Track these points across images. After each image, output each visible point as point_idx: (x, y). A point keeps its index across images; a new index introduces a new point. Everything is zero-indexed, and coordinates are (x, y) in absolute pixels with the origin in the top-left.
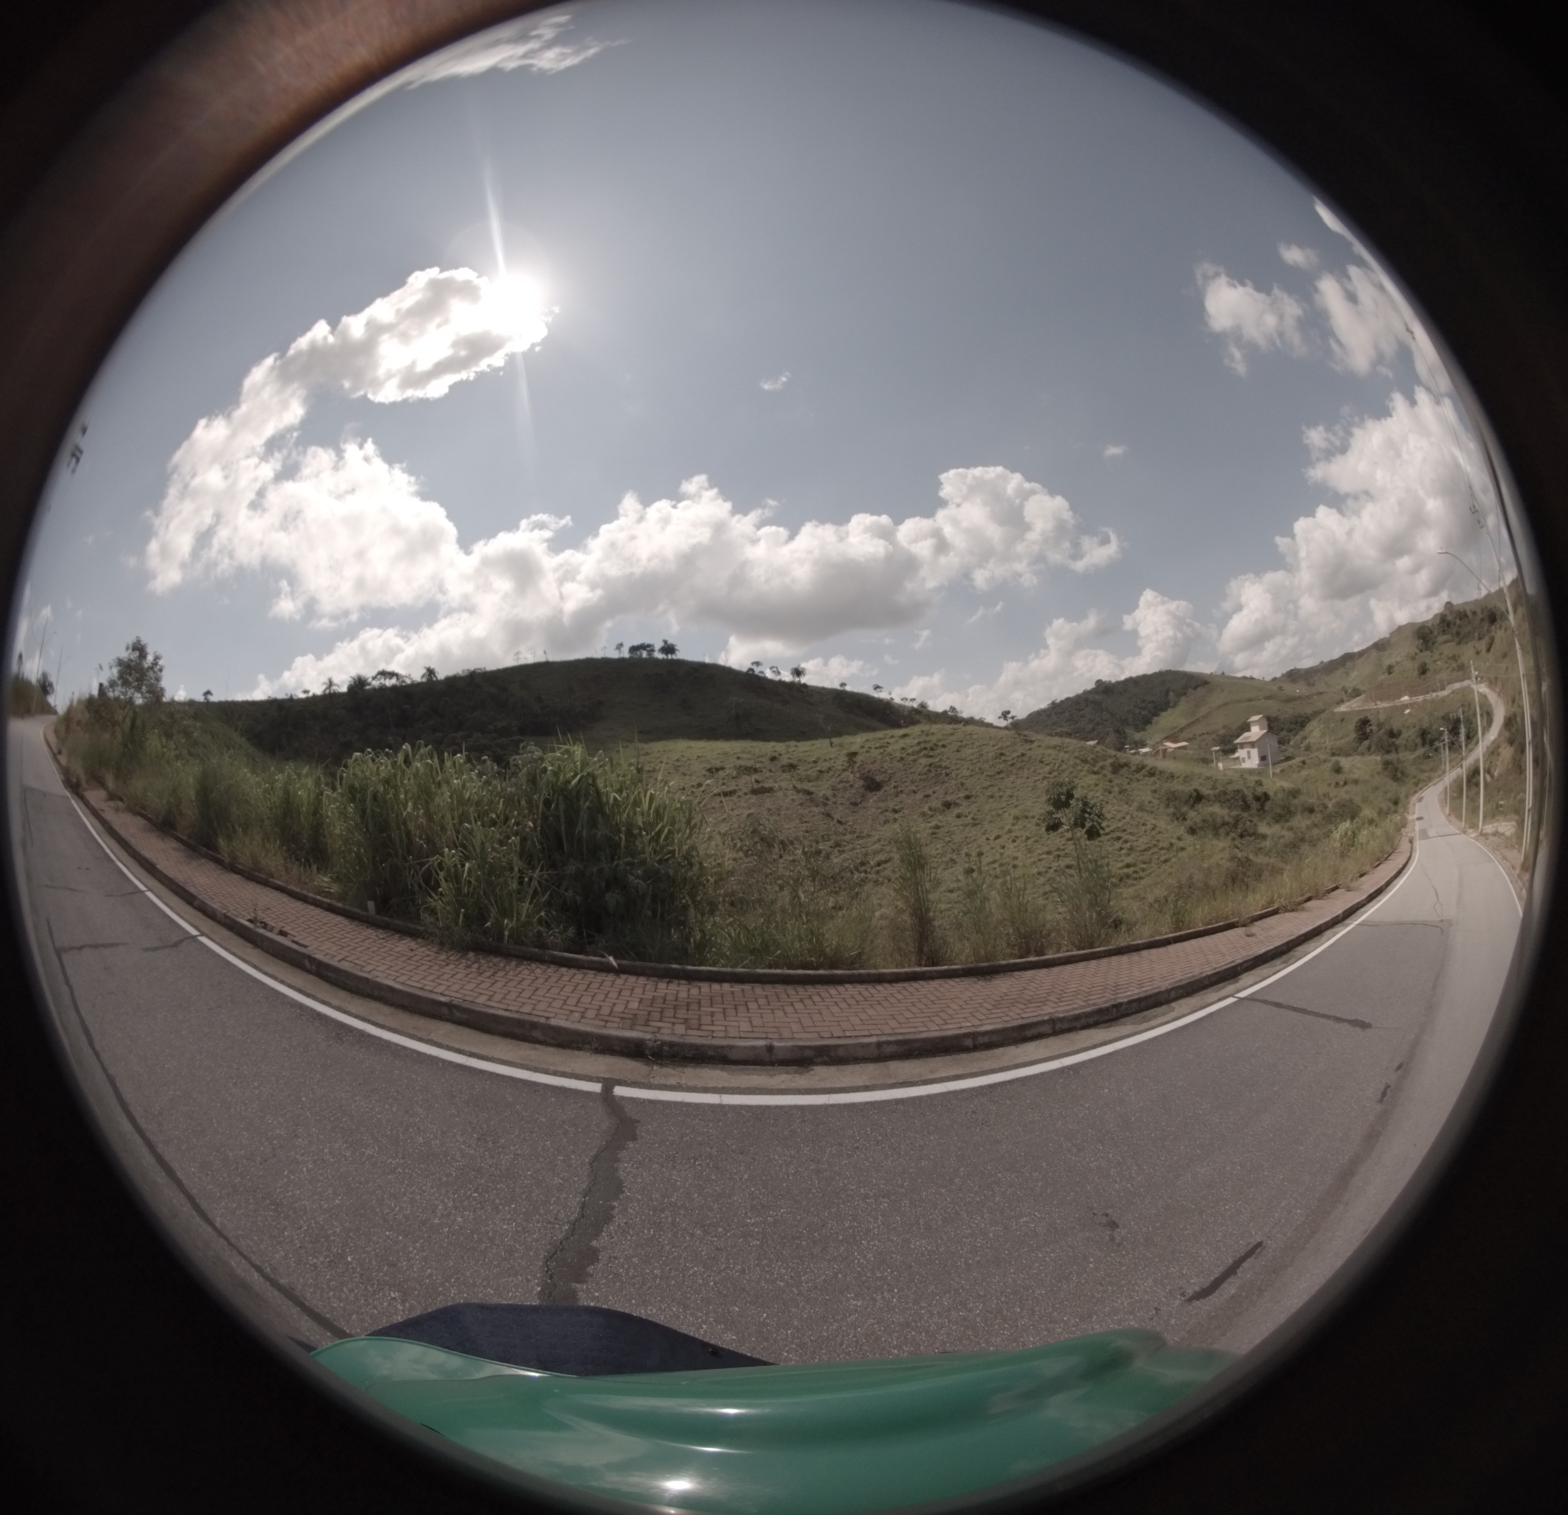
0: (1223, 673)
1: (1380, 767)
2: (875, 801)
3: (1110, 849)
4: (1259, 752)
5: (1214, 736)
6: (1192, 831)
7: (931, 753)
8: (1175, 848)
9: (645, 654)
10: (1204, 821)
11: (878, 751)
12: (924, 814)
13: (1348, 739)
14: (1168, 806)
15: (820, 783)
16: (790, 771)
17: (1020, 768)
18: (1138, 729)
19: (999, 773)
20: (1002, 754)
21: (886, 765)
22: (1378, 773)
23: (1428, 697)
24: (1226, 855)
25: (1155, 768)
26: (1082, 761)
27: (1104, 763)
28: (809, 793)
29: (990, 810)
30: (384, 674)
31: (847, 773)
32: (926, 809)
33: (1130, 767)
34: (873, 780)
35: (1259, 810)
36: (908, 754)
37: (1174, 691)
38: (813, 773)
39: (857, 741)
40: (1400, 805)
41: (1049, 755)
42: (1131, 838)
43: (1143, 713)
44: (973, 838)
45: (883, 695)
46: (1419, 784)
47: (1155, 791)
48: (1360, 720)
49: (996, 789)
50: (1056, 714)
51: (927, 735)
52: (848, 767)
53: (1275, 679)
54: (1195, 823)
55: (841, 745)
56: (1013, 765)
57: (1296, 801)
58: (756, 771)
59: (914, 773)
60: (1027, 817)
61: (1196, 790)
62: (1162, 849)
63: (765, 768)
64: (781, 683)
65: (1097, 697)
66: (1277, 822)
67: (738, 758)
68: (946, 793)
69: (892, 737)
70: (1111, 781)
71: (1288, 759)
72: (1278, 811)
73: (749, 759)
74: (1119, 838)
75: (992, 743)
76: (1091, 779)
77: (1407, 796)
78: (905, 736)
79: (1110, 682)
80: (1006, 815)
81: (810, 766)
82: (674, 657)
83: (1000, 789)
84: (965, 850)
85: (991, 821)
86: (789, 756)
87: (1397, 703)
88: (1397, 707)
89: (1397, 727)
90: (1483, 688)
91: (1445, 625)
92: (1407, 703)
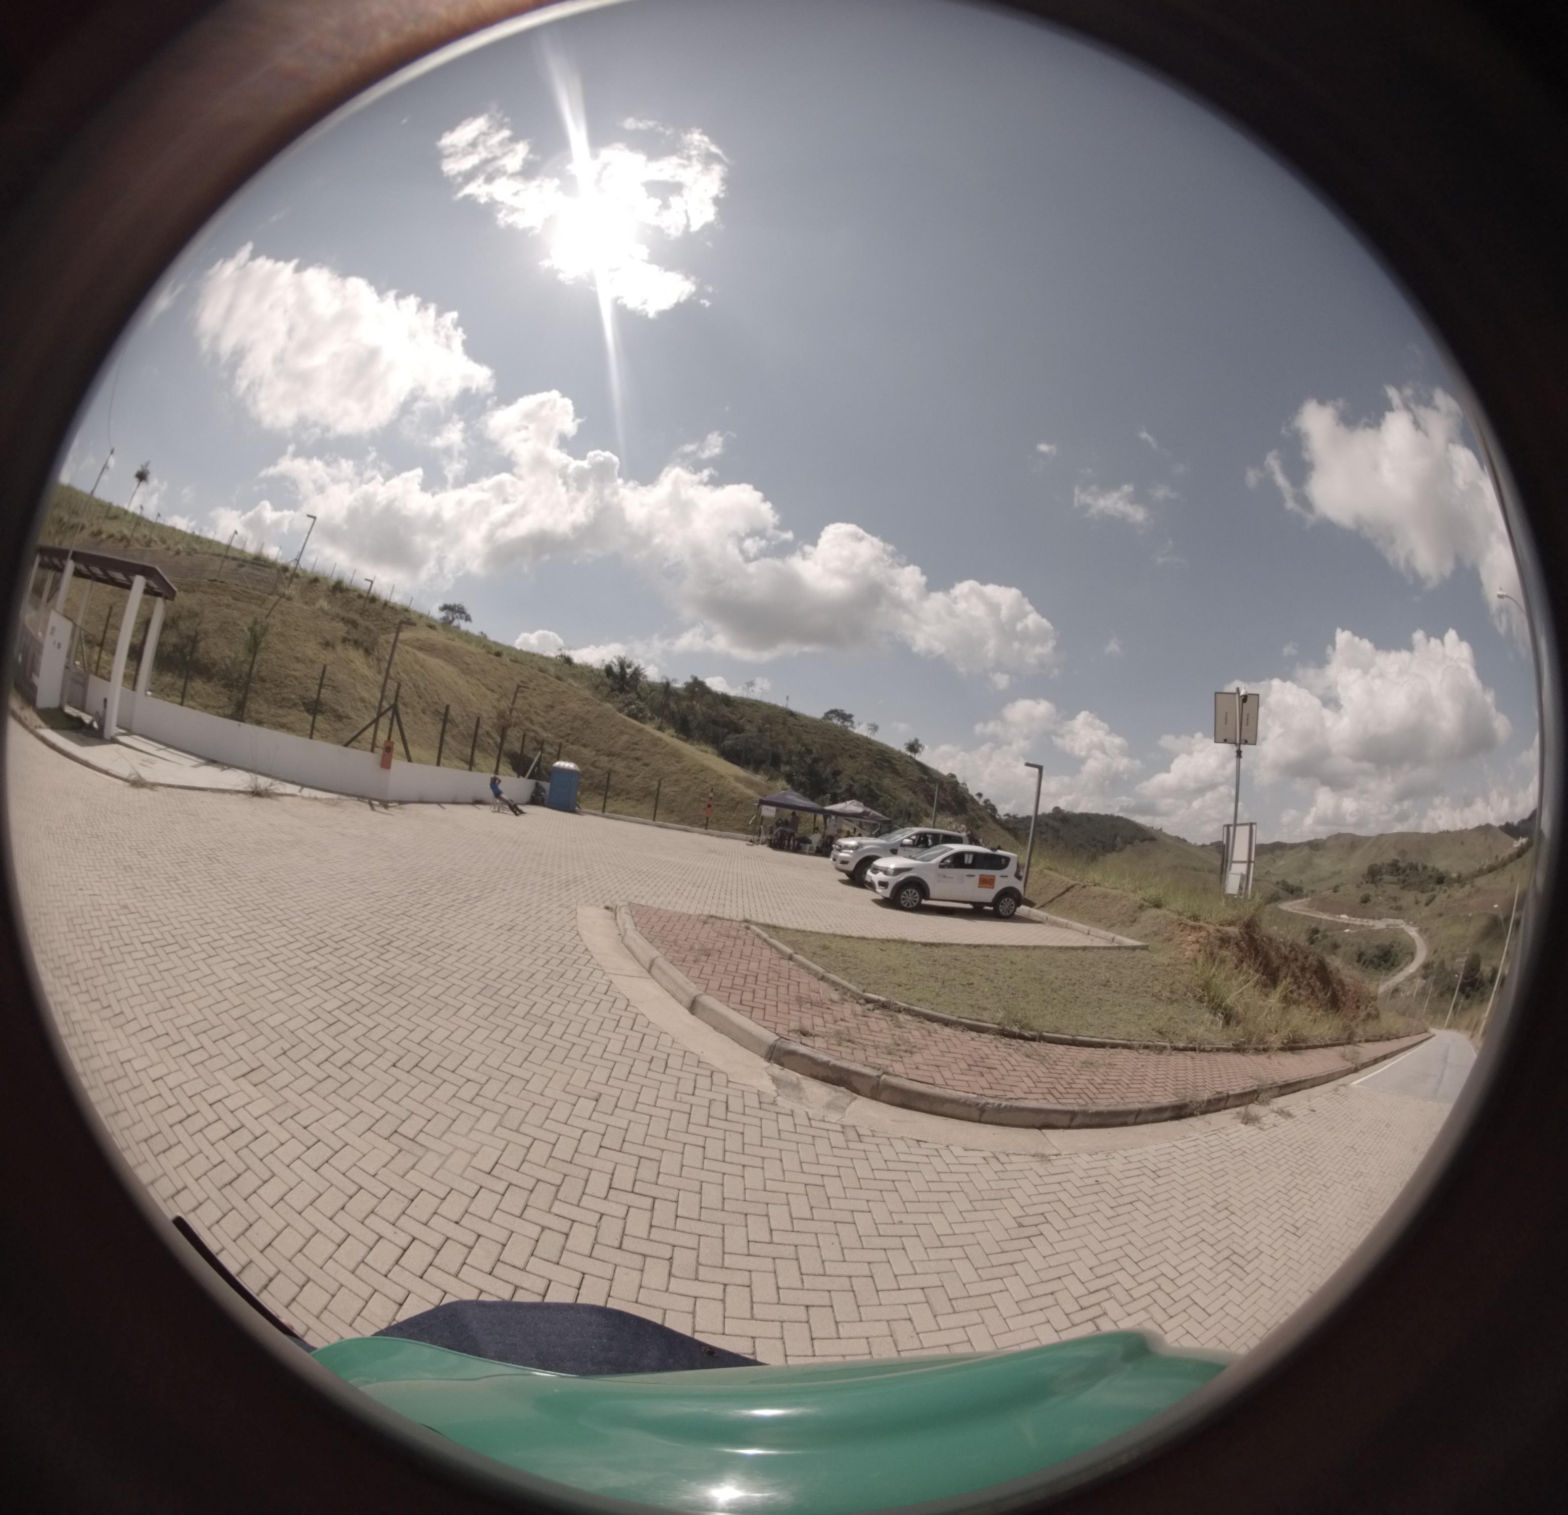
23: (1366, 923)
48: (1309, 925)
79: (1065, 812)
87: (1338, 919)
88: (1337, 923)
89: (1339, 941)
90: (1413, 932)
91: (1395, 868)
92: (1346, 922)
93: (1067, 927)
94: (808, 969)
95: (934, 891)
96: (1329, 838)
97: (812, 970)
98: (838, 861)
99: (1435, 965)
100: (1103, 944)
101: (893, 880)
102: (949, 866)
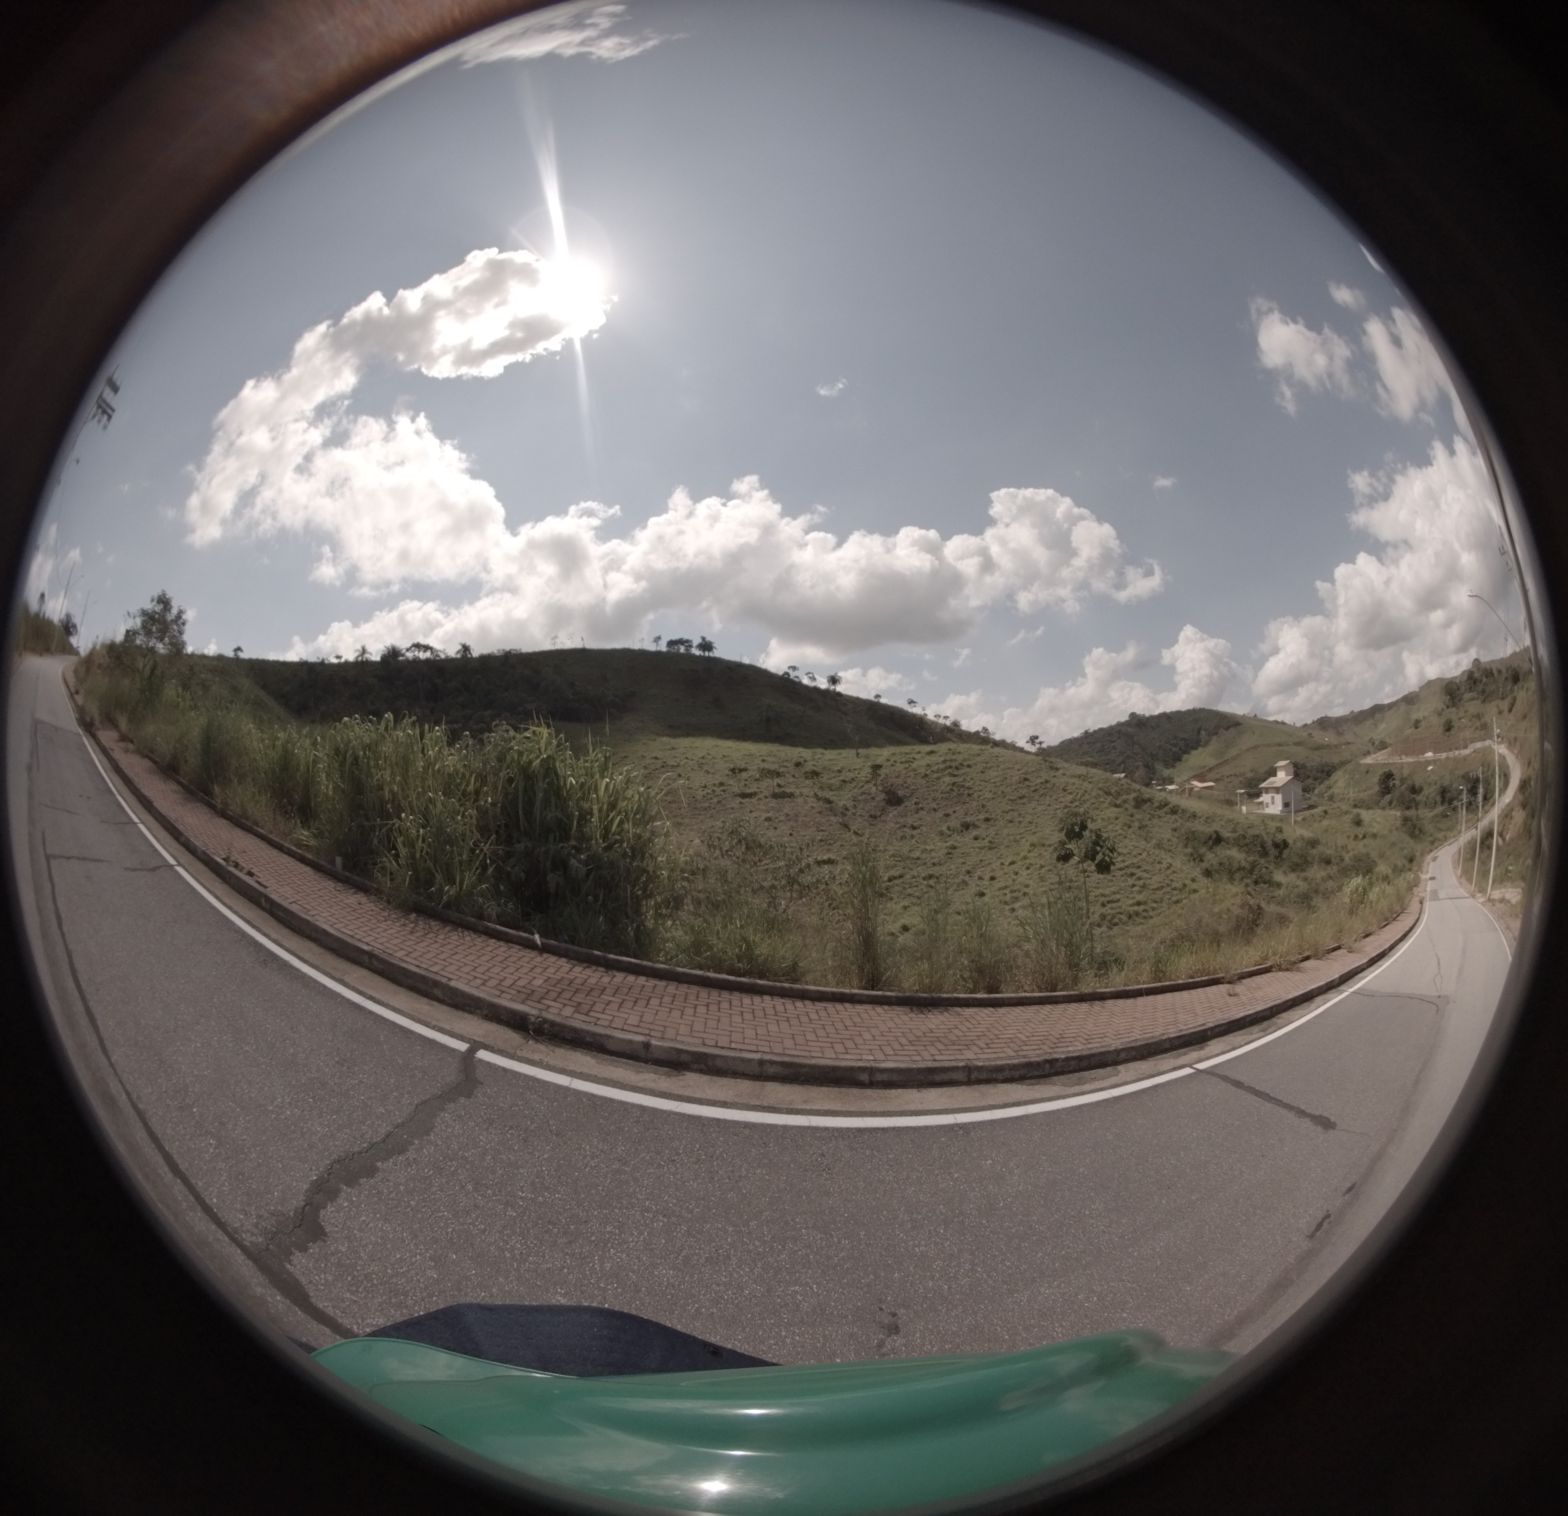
0: (1255, 716)
1: (1399, 823)
2: (895, 816)
3: (1123, 885)
4: (1283, 799)
5: (1241, 779)
6: (1208, 873)
7: (956, 773)
8: (1187, 889)
9: (682, 649)
10: (1221, 864)
11: (902, 766)
12: (941, 833)
13: (1371, 792)
14: (1186, 846)
15: (842, 793)
16: (812, 778)
17: (1043, 795)
18: (1167, 765)
19: (1021, 798)
20: (1026, 779)
21: (909, 781)
22: (1397, 829)
23: (1451, 754)
24: (1238, 901)
25: (1178, 806)
26: (1106, 793)
27: (1128, 797)
28: (829, 802)
29: (1008, 835)
30: (418, 646)
31: (871, 785)
32: (944, 828)
33: (1153, 803)
34: (894, 794)
35: (1277, 858)
36: (933, 771)
37: (1205, 730)
38: (835, 782)
39: (883, 754)
40: (1415, 863)
41: (1073, 784)
42: (1145, 875)
43: (1174, 749)
44: (987, 862)
45: (916, 710)
46: (1435, 843)
47: (1175, 830)
48: (1385, 773)
49: (1016, 814)
50: (1089, 743)
51: (954, 754)
52: (872, 779)
53: (1305, 726)
54: (1212, 865)
55: (867, 757)
56: (1035, 791)
57: (1314, 852)
58: (778, 775)
59: (937, 791)
60: (1044, 845)
61: (1216, 832)
62: (1175, 889)
63: (789, 773)
64: (816, 690)
65: (1130, 730)
66: (1293, 870)
67: (763, 761)
68: (966, 814)
69: (919, 752)
70: (1132, 816)
71: (1311, 807)
72: (1296, 859)
73: (773, 763)
74: (1132, 875)
75: (1017, 767)
76: (1111, 812)
77: (1422, 855)
78: (932, 752)
79: (1144, 715)
80: (1024, 841)
81: (833, 775)
82: (711, 654)
83: (1020, 815)
84: (978, 873)
85: (1007, 847)
86: (813, 763)
87: (1421, 758)
88: (1421, 762)
90: (1502, 749)
91: (1472, 680)
92: (1430, 759)
96: (1420, 688)
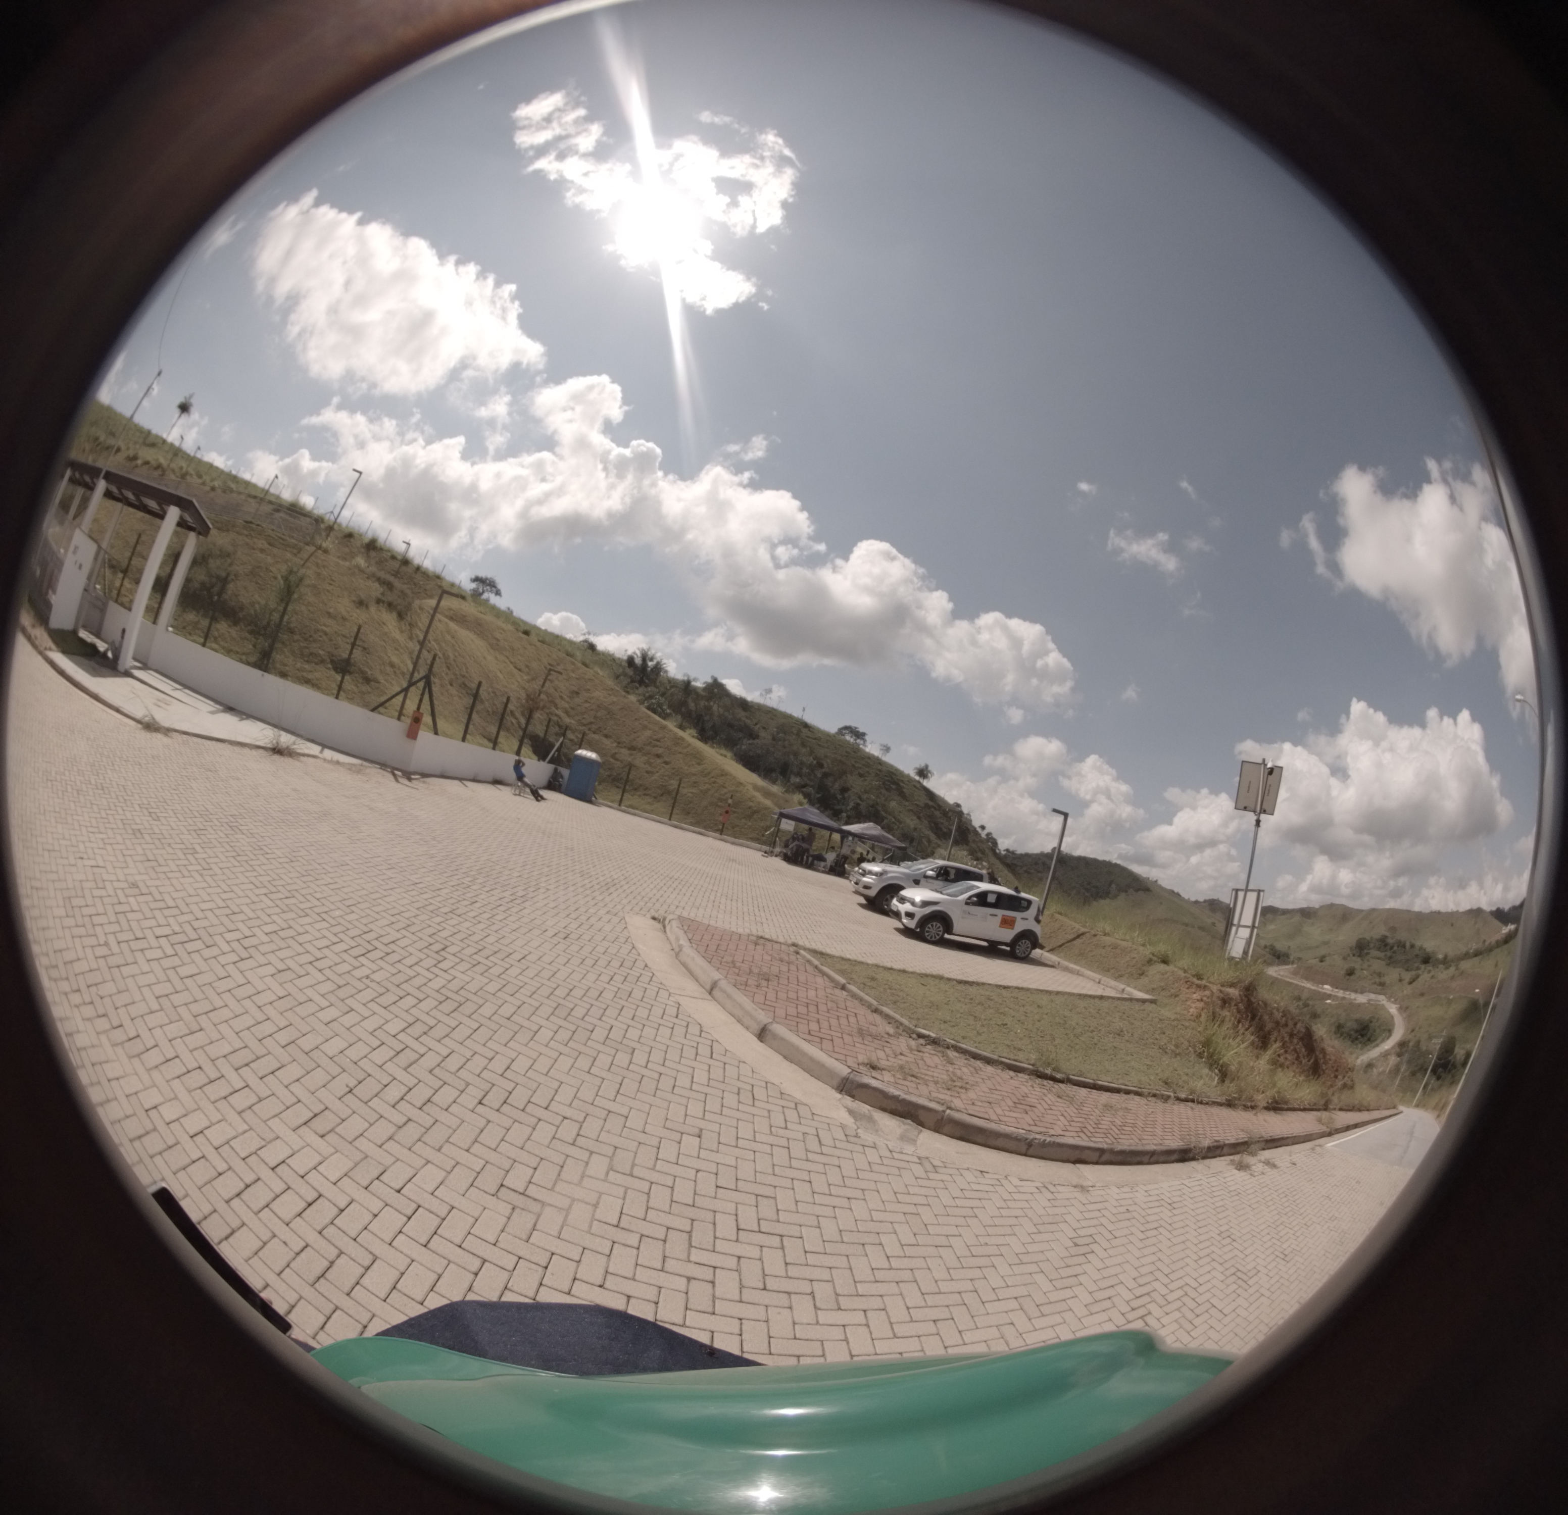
23: (1348, 995)
37: (1116, 884)
87: (1320, 989)
88: (1319, 992)
89: (1319, 1011)
90: (1393, 1009)
91: (1383, 943)
92: (1329, 992)
93: (1078, 973)
94: (861, 1000)
95: (956, 928)
96: (1322, 907)
97: (866, 1001)
98: (861, 885)
99: (1411, 1044)
100: (1113, 994)
101: (920, 912)
102: (974, 904)
